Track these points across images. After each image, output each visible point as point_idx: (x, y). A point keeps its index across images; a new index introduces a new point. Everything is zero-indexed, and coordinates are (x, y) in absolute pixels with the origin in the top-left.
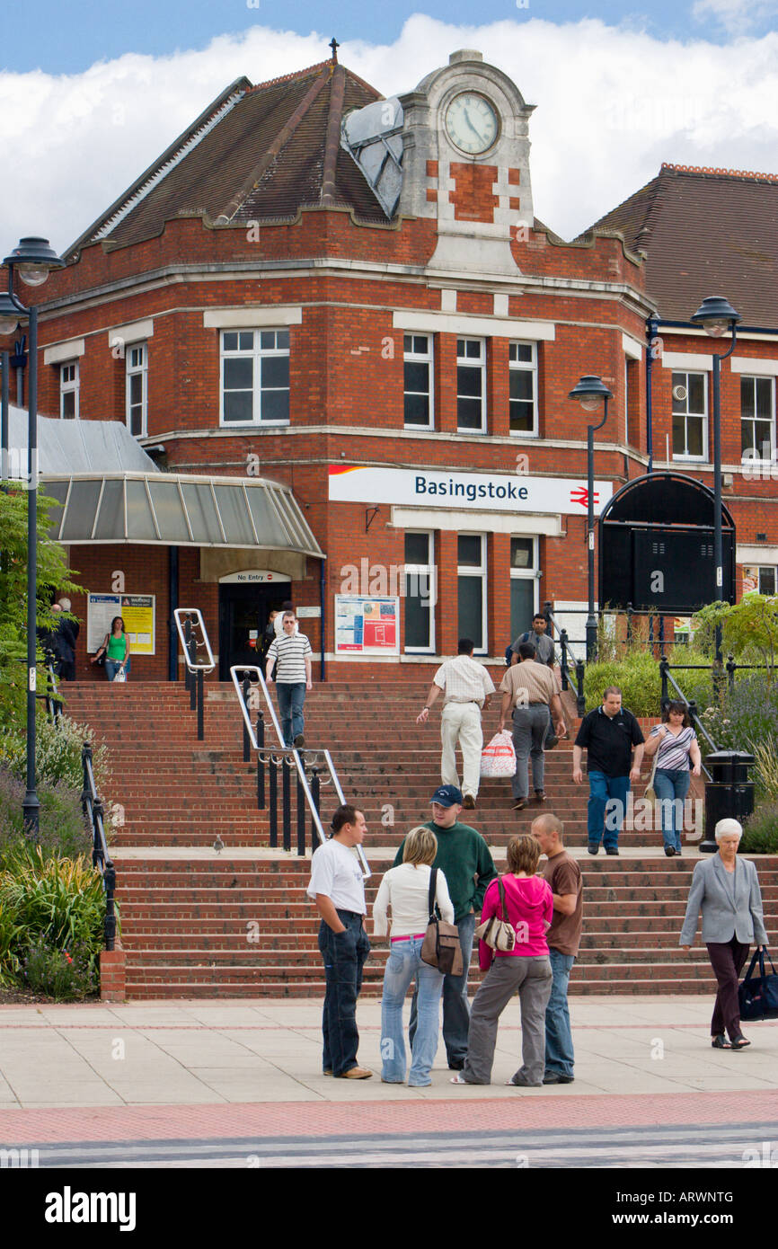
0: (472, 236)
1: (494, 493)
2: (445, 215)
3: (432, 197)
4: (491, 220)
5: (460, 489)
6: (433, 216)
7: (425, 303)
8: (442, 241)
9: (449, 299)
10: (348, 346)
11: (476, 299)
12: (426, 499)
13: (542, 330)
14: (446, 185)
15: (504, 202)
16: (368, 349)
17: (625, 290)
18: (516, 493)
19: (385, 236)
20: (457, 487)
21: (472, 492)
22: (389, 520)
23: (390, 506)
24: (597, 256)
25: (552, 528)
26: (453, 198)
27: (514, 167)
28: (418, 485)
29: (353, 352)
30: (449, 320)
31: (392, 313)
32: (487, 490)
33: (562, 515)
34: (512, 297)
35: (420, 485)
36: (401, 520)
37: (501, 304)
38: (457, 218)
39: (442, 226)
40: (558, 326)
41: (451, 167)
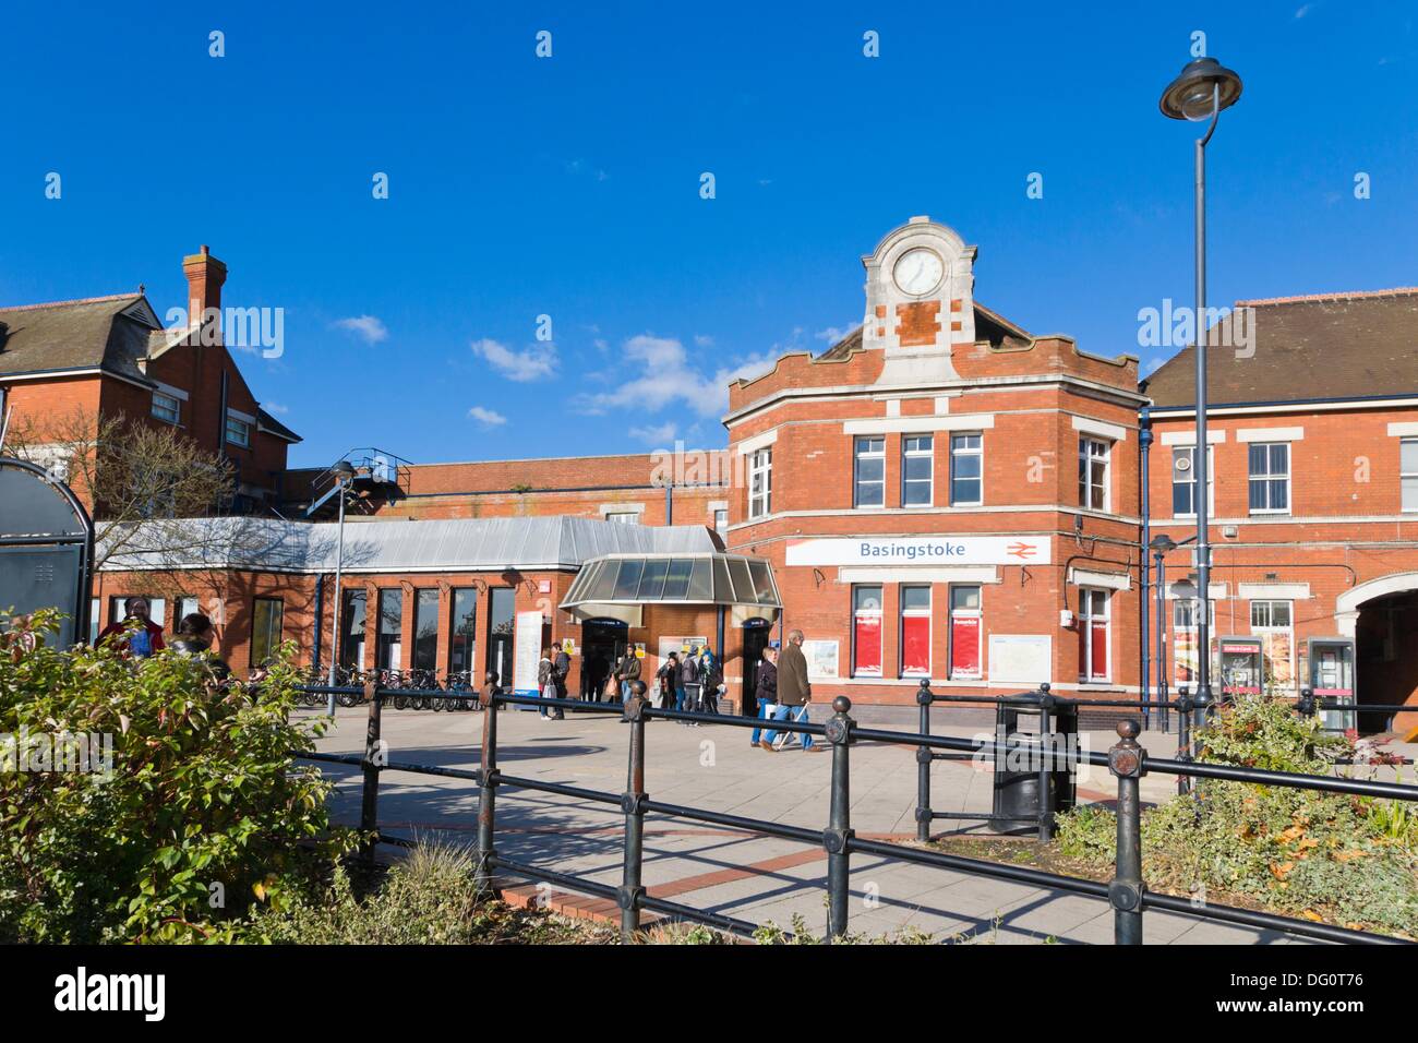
0: (915, 357)
1: (933, 551)
2: (892, 344)
3: (881, 333)
4: (934, 342)
5: (901, 551)
6: (881, 347)
7: (872, 413)
8: (887, 363)
9: (893, 406)
10: (805, 452)
11: (918, 401)
12: (870, 560)
13: (984, 421)
14: (893, 321)
15: (946, 326)
16: (821, 452)
17: (1061, 378)
18: (954, 551)
19: (837, 367)
20: (898, 549)
21: (912, 552)
22: (837, 577)
23: (837, 567)
24: (1038, 356)
25: (990, 576)
26: (898, 331)
27: (955, 298)
28: (863, 549)
29: (809, 456)
30: (894, 422)
31: (842, 424)
32: (926, 550)
33: (998, 566)
34: (951, 398)
35: (865, 550)
36: (847, 577)
37: (942, 403)
38: (901, 345)
39: (888, 353)
40: (997, 416)
41: (897, 308)
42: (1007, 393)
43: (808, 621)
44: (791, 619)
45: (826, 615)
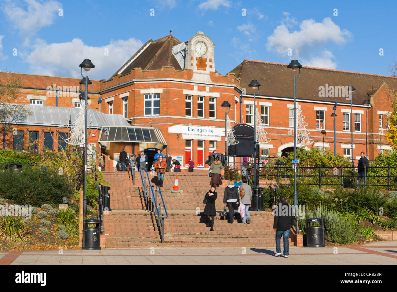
0: (201, 73)
1: (206, 131)
2: (195, 68)
3: (192, 65)
4: (205, 70)
5: (198, 130)
6: (192, 69)
7: (190, 88)
8: (194, 74)
9: (196, 87)
10: (173, 98)
11: (202, 88)
12: (190, 132)
13: (217, 95)
14: (195, 62)
15: (208, 66)
16: (177, 99)
17: (235, 86)
18: (211, 131)
19: (181, 73)
22: (182, 137)
23: (182, 134)
24: (229, 78)
25: (219, 139)
26: (197, 65)
27: (211, 58)
28: (189, 129)
29: (174, 99)
30: (196, 92)
31: (183, 91)
32: (204, 131)
33: (221, 136)
34: (210, 87)
36: (185, 137)
37: (208, 88)
38: (198, 69)
39: (194, 71)
40: (220, 94)
41: (196, 58)
42: (223, 88)
43: (175, 150)
44: (170, 149)
45: (179, 148)
